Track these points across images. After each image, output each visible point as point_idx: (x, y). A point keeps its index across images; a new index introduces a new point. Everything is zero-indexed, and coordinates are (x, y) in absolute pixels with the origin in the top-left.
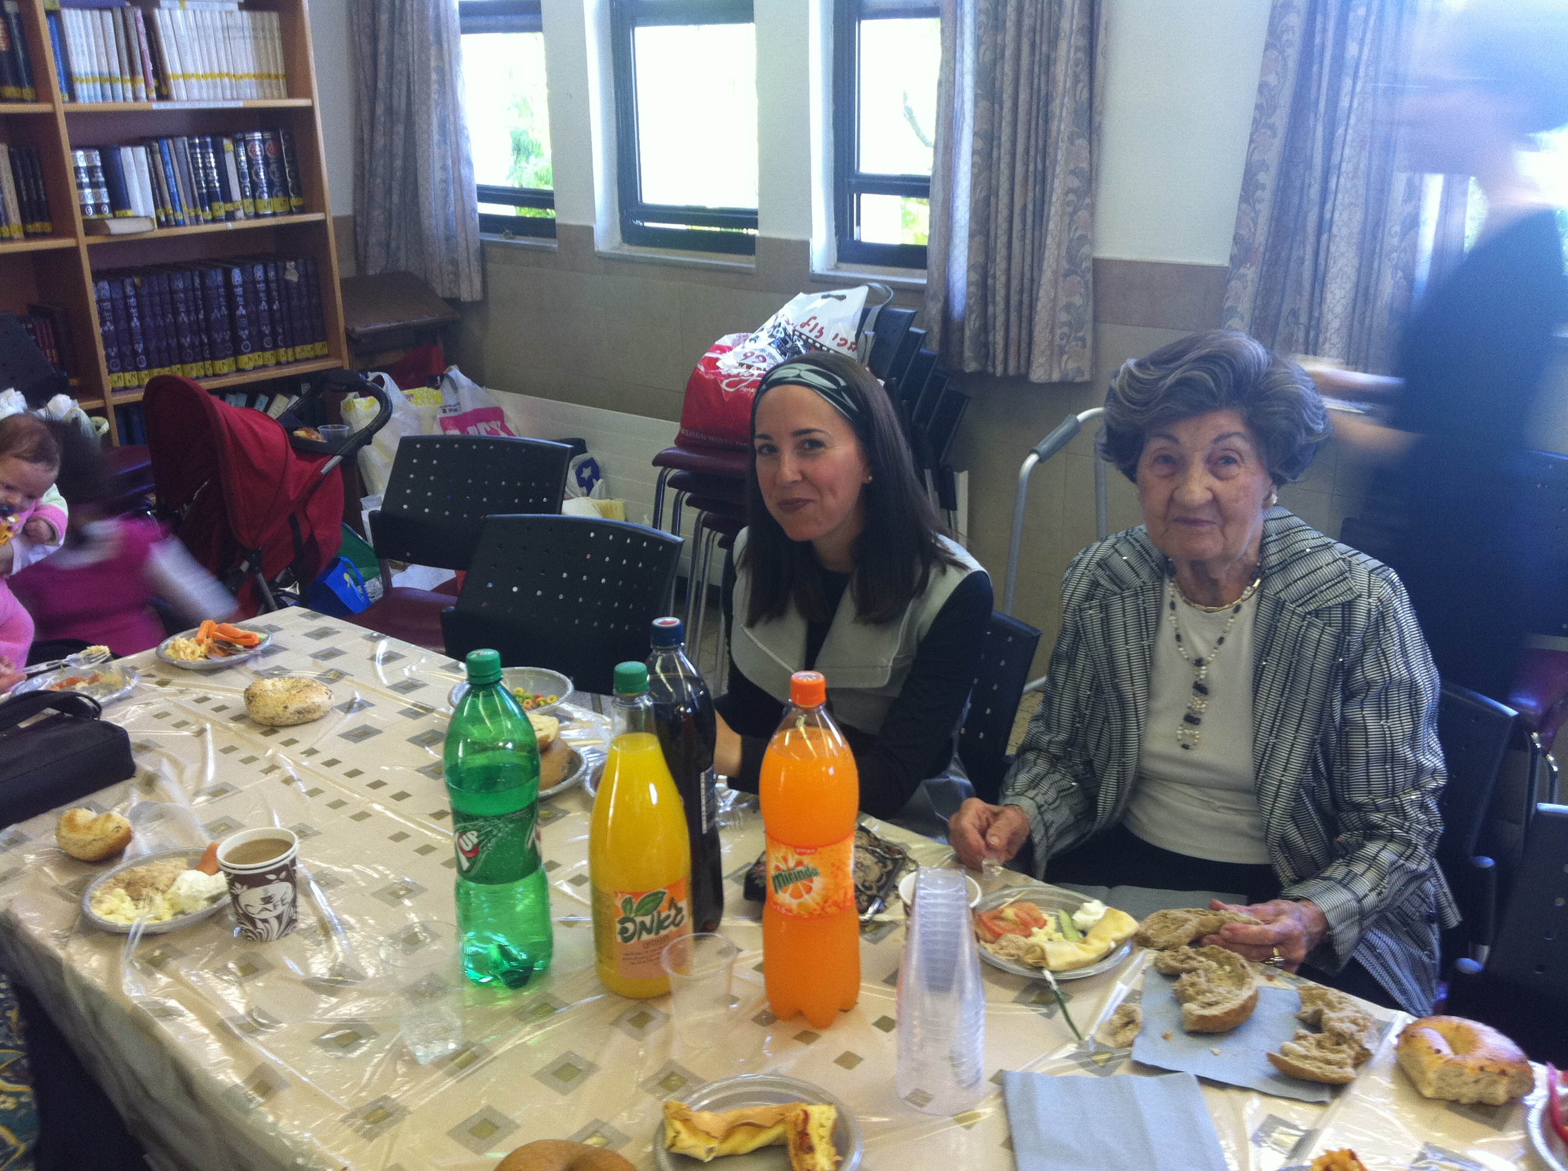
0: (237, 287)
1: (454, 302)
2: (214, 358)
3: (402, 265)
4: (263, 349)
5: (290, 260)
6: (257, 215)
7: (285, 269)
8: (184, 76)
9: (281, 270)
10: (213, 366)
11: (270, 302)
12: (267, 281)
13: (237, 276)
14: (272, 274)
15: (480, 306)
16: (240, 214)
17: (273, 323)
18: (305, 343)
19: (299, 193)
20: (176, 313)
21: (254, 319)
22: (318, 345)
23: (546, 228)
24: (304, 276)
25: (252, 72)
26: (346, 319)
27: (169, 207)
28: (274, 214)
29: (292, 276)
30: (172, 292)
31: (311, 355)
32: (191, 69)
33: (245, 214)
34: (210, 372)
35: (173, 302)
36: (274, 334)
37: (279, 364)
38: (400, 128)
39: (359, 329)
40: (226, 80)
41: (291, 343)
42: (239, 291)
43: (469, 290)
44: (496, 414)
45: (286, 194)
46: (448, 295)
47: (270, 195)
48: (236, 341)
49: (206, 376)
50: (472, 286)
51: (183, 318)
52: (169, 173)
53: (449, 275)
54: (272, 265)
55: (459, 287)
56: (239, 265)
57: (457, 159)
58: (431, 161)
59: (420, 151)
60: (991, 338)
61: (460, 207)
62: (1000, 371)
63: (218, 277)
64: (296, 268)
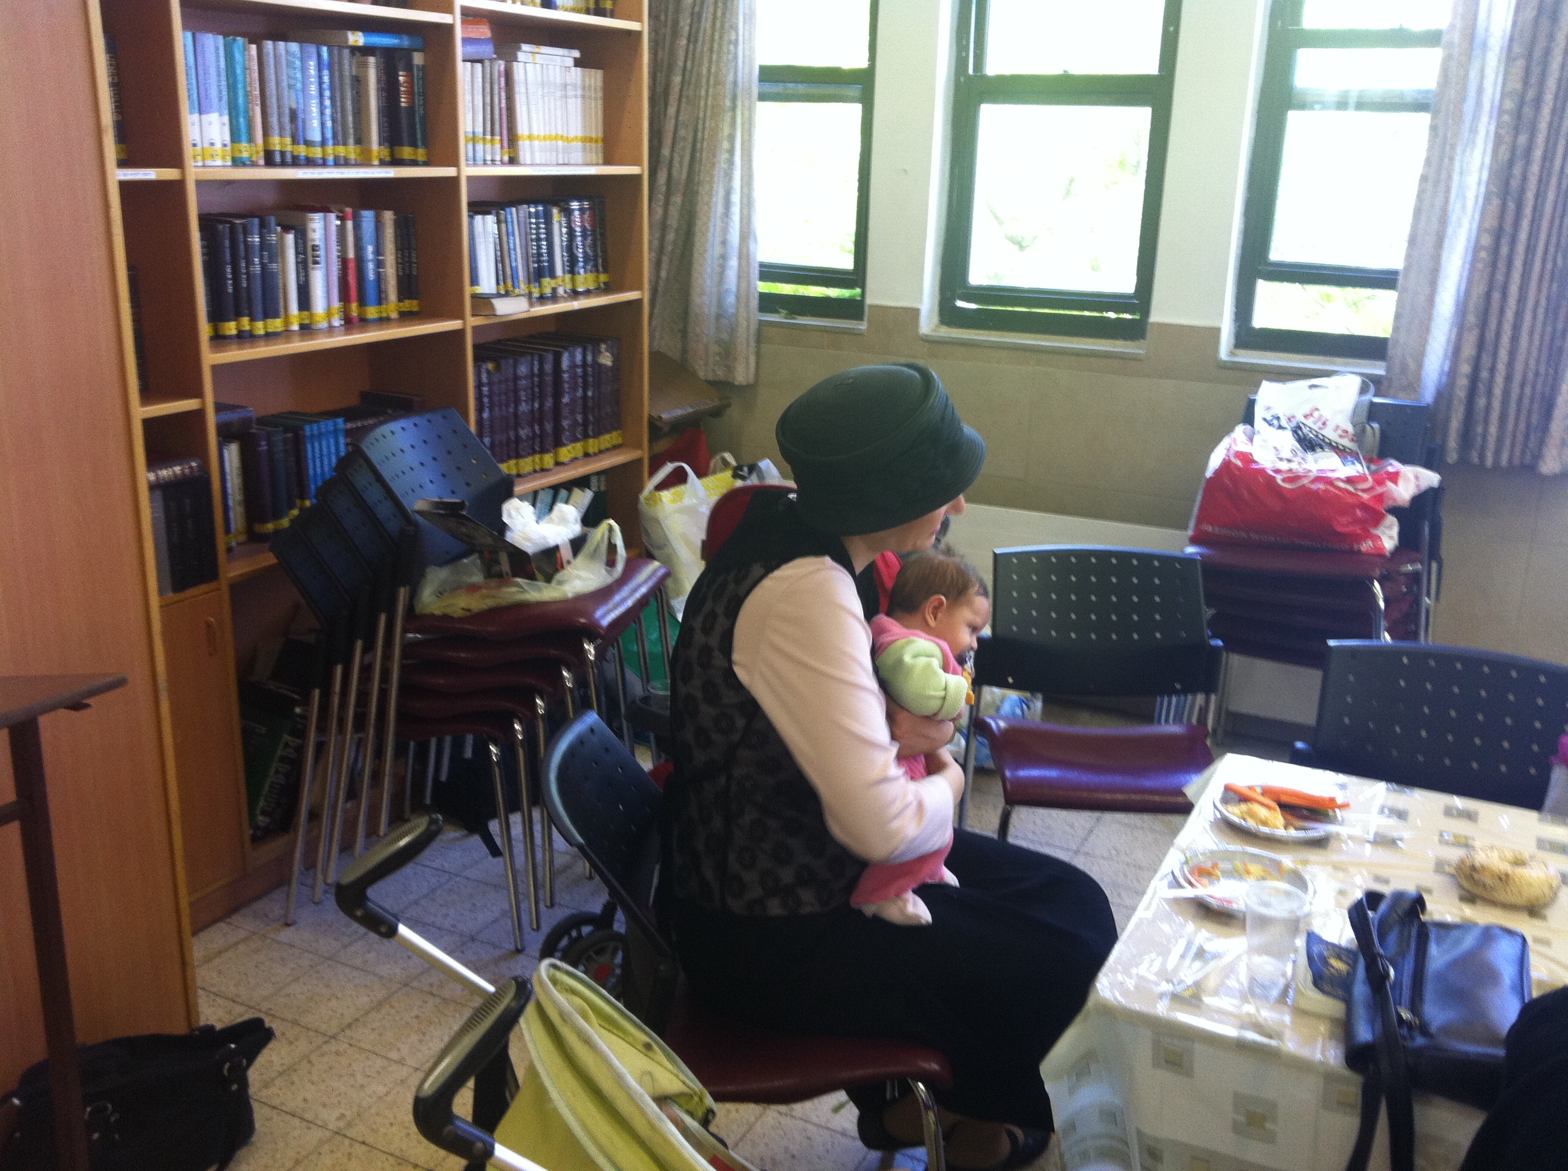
0: (564, 372)
2: (542, 451)
4: (575, 440)
5: (604, 342)
6: (575, 294)
7: (600, 352)
8: (530, 137)
9: (597, 352)
10: (541, 459)
11: (585, 390)
12: (584, 364)
13: (565, 363)
14: (589, 358)
16: (561, 291)
17: (585, 411)
18: (607, 432)
19: (605, 271)
20: (517, 402)
21: (573, 407)
22: (615, 434)
23: (853, 309)
24: (616, 360)
25: (580, 134)
26: (650, 405)
27: (509, 283)
28: (588, 293)
29: (606, 359)
30: (516, 378)
31: (609, 445)
32: (535, 132)
33: (565, 292)
34: (538, 468)
35: (516, 391)
36: (585, 424)
37: (587, 455)
39: (662, 416)
40: (560, 143)
41: (597, 434)
42: (566, 376)
45: (597, 271)
47: (585, 272)
48: (558, 430)
49: (535, 471)
50: (748, 368)
51: (524, 407)
52: (512, 245)
53: (718, 358)
54: (590, 347)
55: (730, 369)
56: (565, 348)
57: (746, 234)
58: (710, 235)
59: (699, 223)
60: (1479, 429)
61: (744, 285)
62: (1489, 462)
63: (550, 362)
64: (608, 351)
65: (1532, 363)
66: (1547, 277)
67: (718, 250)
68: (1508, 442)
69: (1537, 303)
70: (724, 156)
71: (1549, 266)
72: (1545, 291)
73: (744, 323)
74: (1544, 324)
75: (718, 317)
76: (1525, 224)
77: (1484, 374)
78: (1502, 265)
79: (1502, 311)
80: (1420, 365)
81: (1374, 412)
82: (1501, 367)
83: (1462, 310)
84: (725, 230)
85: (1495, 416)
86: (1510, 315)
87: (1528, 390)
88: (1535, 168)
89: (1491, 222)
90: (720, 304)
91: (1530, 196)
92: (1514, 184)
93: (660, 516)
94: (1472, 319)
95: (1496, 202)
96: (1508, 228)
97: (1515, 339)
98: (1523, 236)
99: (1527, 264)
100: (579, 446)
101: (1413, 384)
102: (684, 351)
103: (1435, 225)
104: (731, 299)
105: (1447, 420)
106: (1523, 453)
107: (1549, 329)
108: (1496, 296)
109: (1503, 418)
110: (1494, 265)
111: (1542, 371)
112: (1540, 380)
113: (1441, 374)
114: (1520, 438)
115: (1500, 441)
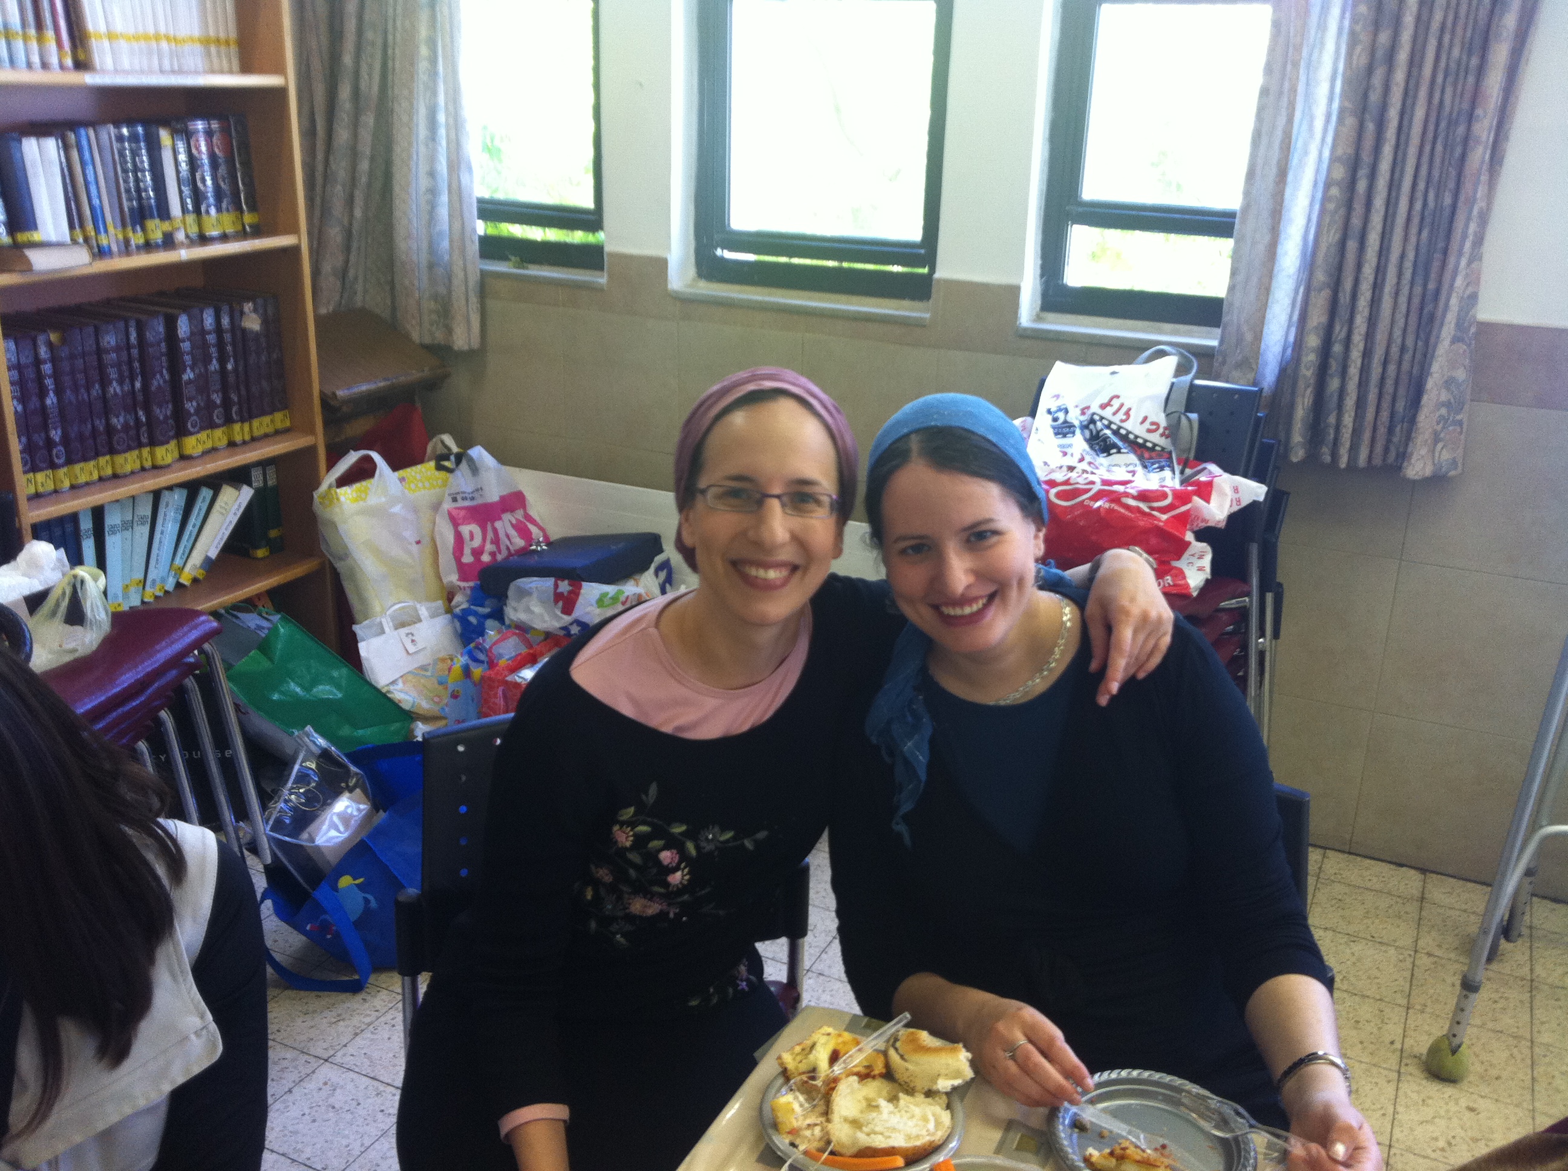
0: (182, 341)
2: (153, 443)
4: (212, 426)
5: (248, 299)
6: (203, 239)
7: (242, 313)
8: (111, 36)
9: (236, 315)
10: (152, 455)
11: (222, 361)
12: (219, 329)
13: (183, 326)
14: (225, 321)
16: (180, 236)
17: (225, 389)
18: (263, 413)
19: (253, 208)
20: (104, 382)
21: (203, 385)
22: (278, 416)
23: (589, 257)
24: (265, 322)
25: (197, 34)
26: (322, 379)
27: (90, 227)
28: (224, 238)
29: (252, 323)
30: (99, 351)
31: (270, 430)
32: (119, 27)
33: (187, 236)
34: (148, 464)
35: (101, 368)
36: (227, 404)
37: (232, 444)
39: (341, 393)
40: (164, 45)
41: (247, 416)
42: (186, 346)
43: (463, 338)
44: (514, 501)
45: (239, 210)
47: (219, 210)
48: (181, 417)
49: (143, 469)
50: (469, 329)
51: (115, 388)
52: (91, 177)
53: (434, 317)
54: (225, 308)
55: (449, 331)
56: (185, 309)
57: (456, 163)
58: (413, 164)
59: (397, 150)
60: (1332, 419)
61: (457, 225)
62: (1343, 463)
63: (157, 328)
64: (255, 310)
65: (1397, 333)
66: (1416, 220)
67: (424, 182)
68: (1367, 436)
69: (1403, 256)
70: (423, 66)
71: (1418, 206)
72: (1413, 239)
73: (461, 275)
74: (1412, 283)
75: (431, 266)
76: (1388, 150)
77: (1337, 348)
78: (1359, 208)
79: (1359, 266)
80: (1258, 336)
81: (1194, 398)
82: (1358, 339)
83: (1309, 264)
84: (432, 159)
85: (1350, 402)
86: (1368, 271)
87: (1392, 368)
88: (1400, 76)
89: (1346, 149)
90: (432, 249)
91: (1393, 114)
92: (1374, 97)
93: (336, 519)
94: (1320, 276)
95: (1351, 121)
96: (1366, 157)
97: (1375, 302)
98: (1385, 166)
99: (1391, 204)
100: (218, 433)
101: (1250, 361)
102: (394, 309)
103: (1275, 154)
104: (445, 244)
105: (1292, 406)
106: (1386, 450)
107: (1418, 290)
108: (1352, 245)
109: (1361, 404)
110: (1349, 205)
111: (1410, 342)
112: (1407, 357)
113: (1284, 350)
114: (1382, 430)
115: (1357, 432)
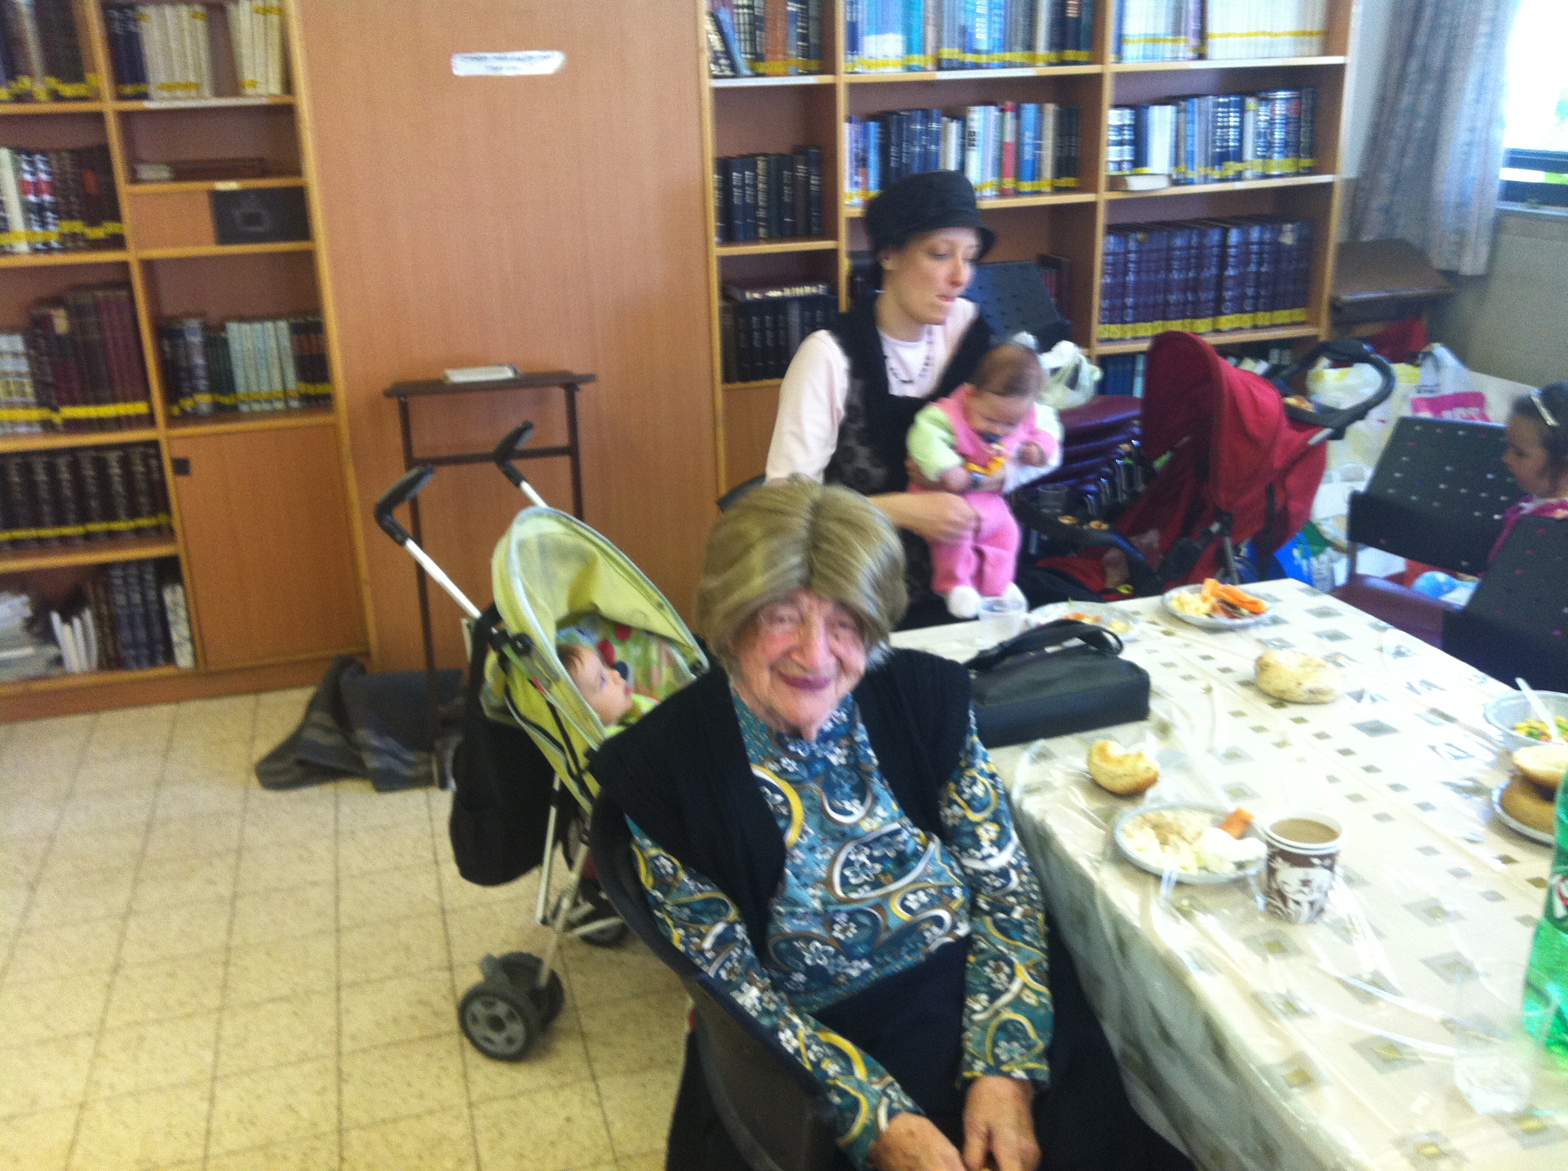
0: (1230, 247)
1: (1451, 275)
2: (1196, 316)
3: (1399, 233)
4: (1242, 311)
5: (1288, 222)
6: (1265, 176)
7: (1282, 231)
8: (1224, 35)
9: (1277, 233)
11: (1260, 264)
12: (1261, 242)
13: (1234, 236)
14: (1267, 236)
15: (1480, 281)
16: (1248, 174)
17: (1258, 286)
18: (1285, 308)
19: (1310, 154)
20: (1169, 270)
21: (1241, 281)
22: (1298, 311)
24: (1300, 239)
25: (1291, 29)
26: (1333, 285)
27: (1183, 165)
28: (1282, 175)
29: (1288, 238)
30: (1171, 249)
31: (1287, 320)
32: (1232, 30)
33: (1253, 174)
35: (1169, 260)
36: (1257, 297)
37: (1255, 327)
38: (1430, 87)
39: (1347, 297)
41: (1271, 307)
42: (1232, 251)
43: (1471, 264)
44: (1476, 400)
45: (1298, 155)
46: (1443, 266)
47: (1282, 155)
48: (1219, 301)
50: (1478, 259)
51: (1175, 275)
52: (1190, 133)
53: (1452, 247)
54: (1270, 226)
55: (1460, 259)
56: (1237, 225)
57: (1492, 120)
58: (1458, 121)
63: (1215, 236)
64: (1292, 231)
67: (1464, 137)
75: (1458, 205)
93: (1318, 391)
100: (1245, 317)
102: (1424, 239)
104: (1473, 187)
